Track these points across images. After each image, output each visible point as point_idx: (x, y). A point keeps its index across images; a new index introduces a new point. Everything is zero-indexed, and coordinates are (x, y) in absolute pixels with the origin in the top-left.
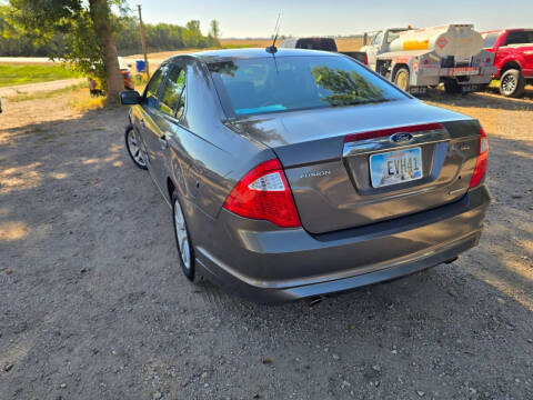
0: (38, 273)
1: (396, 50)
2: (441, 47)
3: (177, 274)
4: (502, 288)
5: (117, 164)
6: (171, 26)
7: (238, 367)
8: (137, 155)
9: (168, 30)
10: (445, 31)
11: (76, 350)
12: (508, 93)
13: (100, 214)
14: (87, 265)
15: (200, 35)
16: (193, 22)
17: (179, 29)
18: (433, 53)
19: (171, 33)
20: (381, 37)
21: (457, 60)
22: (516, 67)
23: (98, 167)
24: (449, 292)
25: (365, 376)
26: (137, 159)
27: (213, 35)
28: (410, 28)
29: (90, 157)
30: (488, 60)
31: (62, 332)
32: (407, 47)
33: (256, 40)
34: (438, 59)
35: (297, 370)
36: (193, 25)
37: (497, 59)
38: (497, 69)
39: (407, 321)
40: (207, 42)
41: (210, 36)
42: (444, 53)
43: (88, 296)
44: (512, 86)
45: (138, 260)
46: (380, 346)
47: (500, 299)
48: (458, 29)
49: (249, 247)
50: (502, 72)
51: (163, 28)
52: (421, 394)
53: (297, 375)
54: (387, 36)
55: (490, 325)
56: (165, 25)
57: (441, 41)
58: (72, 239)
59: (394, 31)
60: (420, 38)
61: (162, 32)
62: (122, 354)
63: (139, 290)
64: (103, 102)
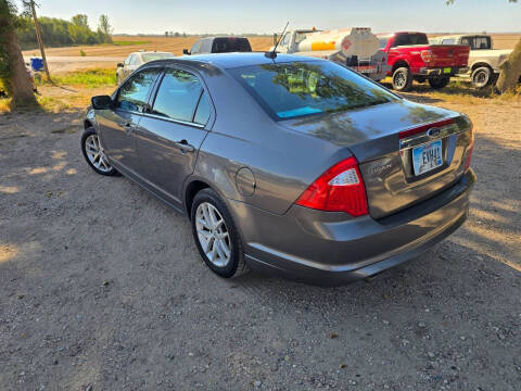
0: (55, 293)
1: (305, 50)
2: (346, 48)
3: (205, 273)
4: (475, 248)
5: (71, 172)
6: (55, 20)
7: (312, 346)
8: (97, 160)
9: (52, 25)
10: (349, 33)
11: (151, 359)
12: (399, 88)
13: (87, 226)
14: (105, 278)
15: (88, 31)
16: (80, 17)
17: (65, 24)
18: (340, 53)
19: (55, 28)
20: (290, 38)
21: (360, 60)
22: (405, 65)
23: (50, 177)
24: (440, 257)
25: (416, 333)
26: (97, 165)
27: (103, 31)
28: (314, 30)
29: (34, 167)
30: (384, 60)
31: (124, 345)
32: (316, 48)
33: (149, 36)
34: (344, 59)
35: (362, 339)
36: (79, 19)
37: (390, 58)
38: (390, 68)
39: (423, 285)
40: (97, 37)
41: (100, 32)
42: (349, 53)
43: (128, 307)
44: (402, 81)
45: (158, 265)
46: (414, 307)
47: (478, 258)
48: (359, 32)
49: (327, 238)
50: (394, 70)
51: (45, 22)
52: (463, 338)
53: (364, 342)
54: (295, 36)
55: (482, 278)
56: (48, 19)
57: (346, 43)
58: (72, 253)
59: (300, 32)
60: (326, 39)
61: (45, 26)
62: (199, 354)
63: (176, 293)
64: (9, 105)
